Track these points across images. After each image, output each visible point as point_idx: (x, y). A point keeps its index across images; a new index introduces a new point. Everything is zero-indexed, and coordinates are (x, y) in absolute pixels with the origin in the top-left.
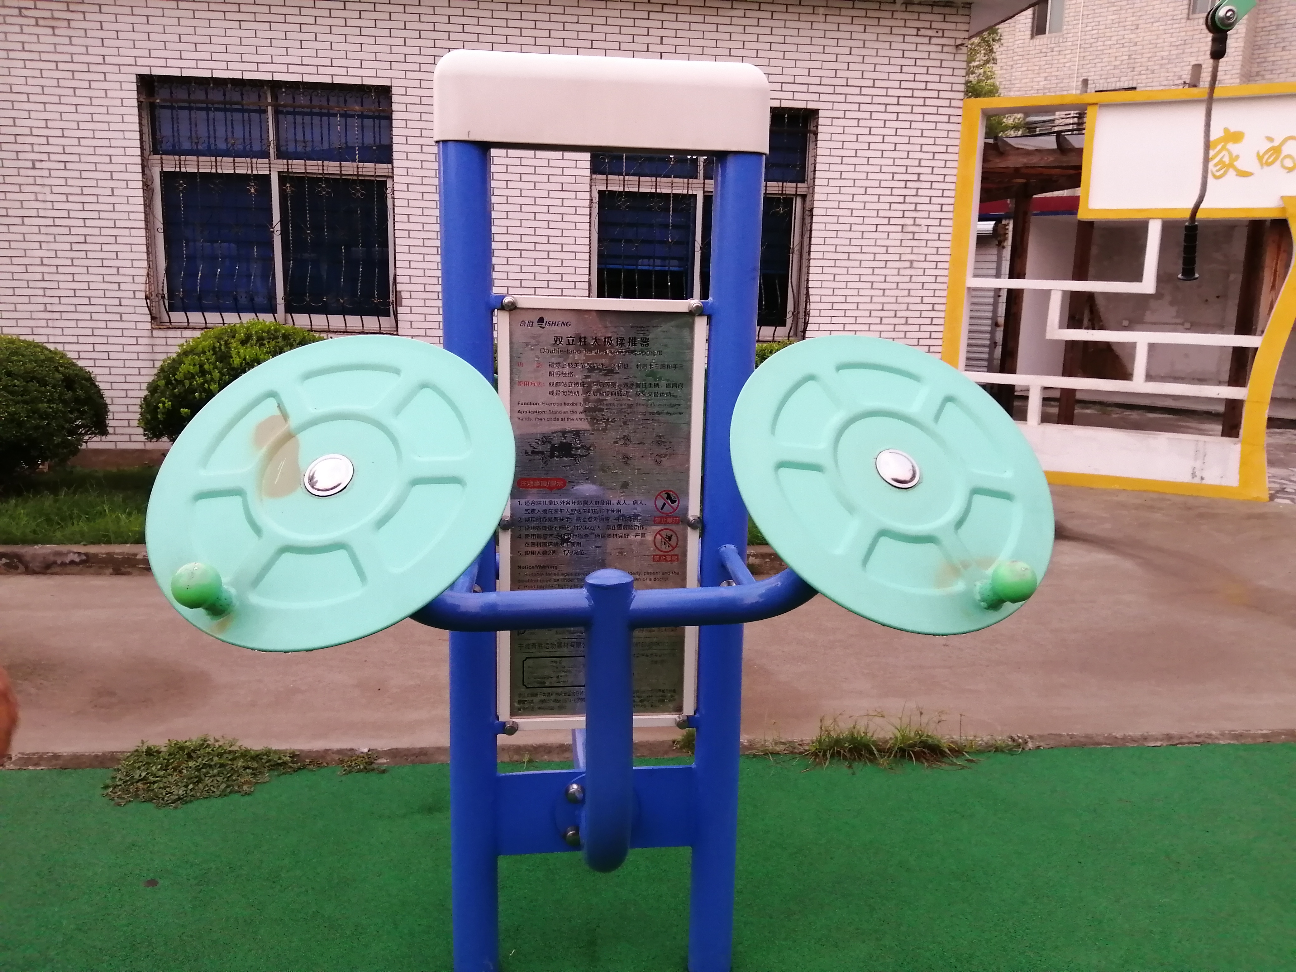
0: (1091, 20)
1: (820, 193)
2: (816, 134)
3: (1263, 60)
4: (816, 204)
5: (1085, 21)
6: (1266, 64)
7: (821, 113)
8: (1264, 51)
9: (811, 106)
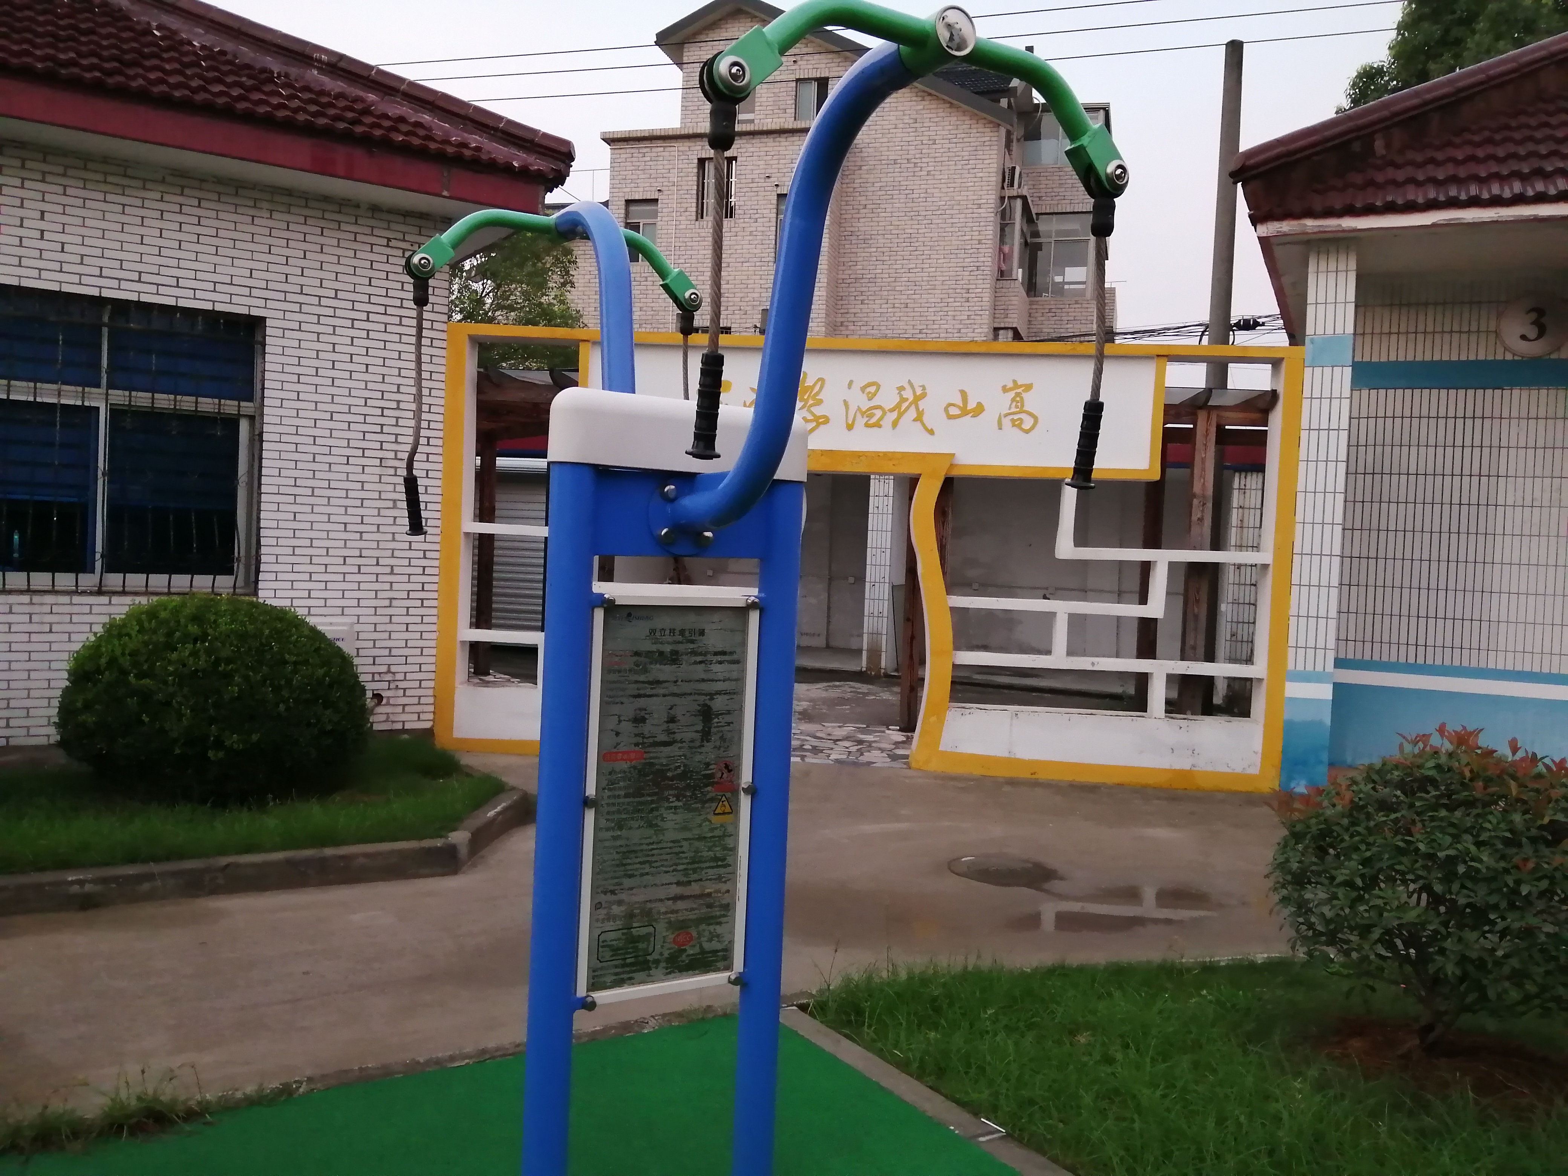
0: (684, 253)
1: (270, 415)
2: (264, 345)
3: (846, 311)
4: (266, 428)
5: (678, 253)
6: (848, 316)
7: (269, 322)
8: (846, 302)
9: (255, 312)
